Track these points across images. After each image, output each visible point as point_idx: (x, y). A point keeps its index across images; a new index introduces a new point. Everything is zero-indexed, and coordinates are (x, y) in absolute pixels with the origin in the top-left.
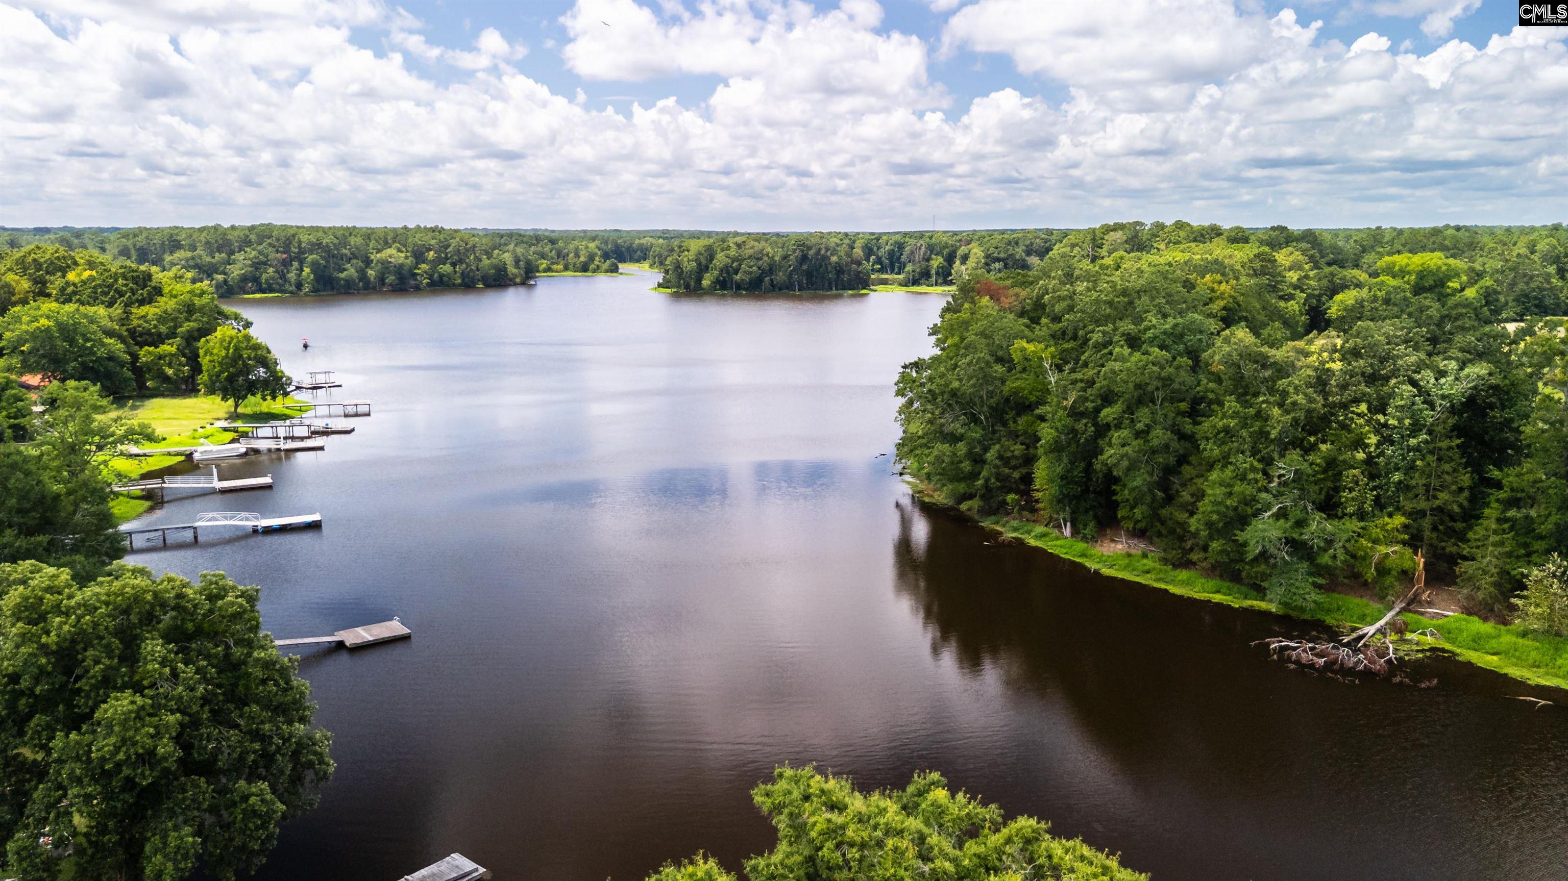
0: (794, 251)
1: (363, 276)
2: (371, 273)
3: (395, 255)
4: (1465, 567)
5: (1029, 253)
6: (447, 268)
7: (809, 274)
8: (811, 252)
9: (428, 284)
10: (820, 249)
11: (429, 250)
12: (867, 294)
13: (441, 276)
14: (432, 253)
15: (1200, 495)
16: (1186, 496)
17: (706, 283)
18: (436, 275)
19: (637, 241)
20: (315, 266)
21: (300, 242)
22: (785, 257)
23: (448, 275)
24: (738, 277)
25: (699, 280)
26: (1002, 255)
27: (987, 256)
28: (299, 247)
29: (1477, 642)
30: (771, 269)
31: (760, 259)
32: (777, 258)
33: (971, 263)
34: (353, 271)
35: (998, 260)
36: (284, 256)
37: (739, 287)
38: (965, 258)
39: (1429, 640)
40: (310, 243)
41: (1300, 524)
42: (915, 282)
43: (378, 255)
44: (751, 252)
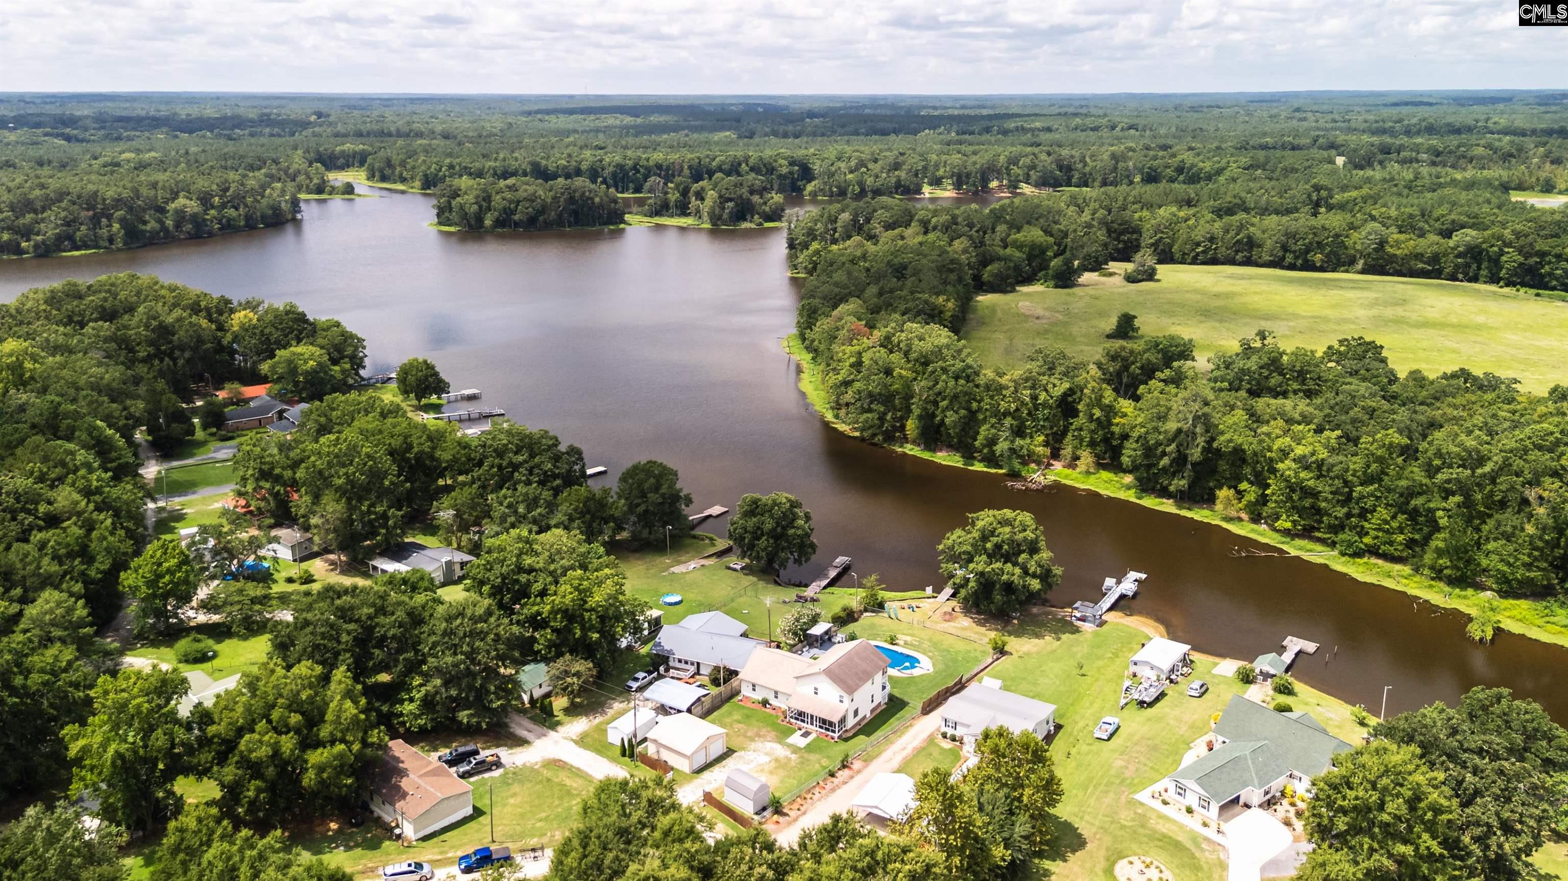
0: (563, 194)
1: (164, 228)
2: (169, 223)
3: (188, 204)
4: (1062, 452)
5: (752, 192)
6: (232, 212)
7: (575, 213)
8: (577, 195)
9: (219, 229)
10: (584, 193)
11: (213, 196)
12: (623, 229)
13: (229, 220)
14: (217, 199)
15: (978, 433)
16: (971, 433)
17: (488, 222)
18: (224, 221)
19: (338, 148)
20: (122, 221)
21: (104, 200)
22: (554, 198)
23: (234, 219)
24: (516, 217)
25: (480, 219)
26: (732, 196)
27: (720, 197)
28: (103, 203)
29: (1066, 477)
30: (543, 210)
31: (533, 201)
32: (549, 200)
33: (708, 202)
34: (153, 222)
35: (730, 200)
36: (91, 213)
37: (517, 224)
38: (700, 196)
39: (1053, 478)
40: (114, 200)
41: (1012, 442)
42: (658, 213)
43: (173, 206)
44: (525, 195)
